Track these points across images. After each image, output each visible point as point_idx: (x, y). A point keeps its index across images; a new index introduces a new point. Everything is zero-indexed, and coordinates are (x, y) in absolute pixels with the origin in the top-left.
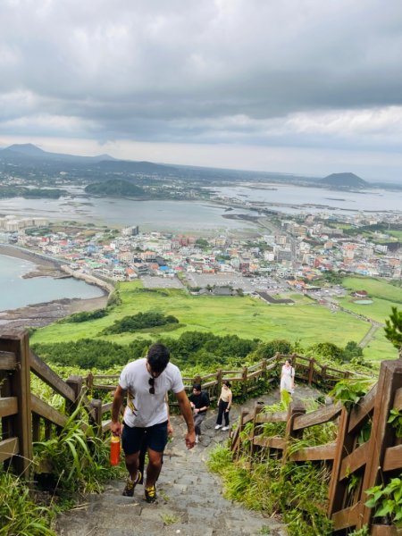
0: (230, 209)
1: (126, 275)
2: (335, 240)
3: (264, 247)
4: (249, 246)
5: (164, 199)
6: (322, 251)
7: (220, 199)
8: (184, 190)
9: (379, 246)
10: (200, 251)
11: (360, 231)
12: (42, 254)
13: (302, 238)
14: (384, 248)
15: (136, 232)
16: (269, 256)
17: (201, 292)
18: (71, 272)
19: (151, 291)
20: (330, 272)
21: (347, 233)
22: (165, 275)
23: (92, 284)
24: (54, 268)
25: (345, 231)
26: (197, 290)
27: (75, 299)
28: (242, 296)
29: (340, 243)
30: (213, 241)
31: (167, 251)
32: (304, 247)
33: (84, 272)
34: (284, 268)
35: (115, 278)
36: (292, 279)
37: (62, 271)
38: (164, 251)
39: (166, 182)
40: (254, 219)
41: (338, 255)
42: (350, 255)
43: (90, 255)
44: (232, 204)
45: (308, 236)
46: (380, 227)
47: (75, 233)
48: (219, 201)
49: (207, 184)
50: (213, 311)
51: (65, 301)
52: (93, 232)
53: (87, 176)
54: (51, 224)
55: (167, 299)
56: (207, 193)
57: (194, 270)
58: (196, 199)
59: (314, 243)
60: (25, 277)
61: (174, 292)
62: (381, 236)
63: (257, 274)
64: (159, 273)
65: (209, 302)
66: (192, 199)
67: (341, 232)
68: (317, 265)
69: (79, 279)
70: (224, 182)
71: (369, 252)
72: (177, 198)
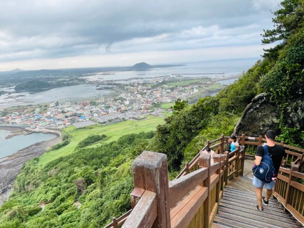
0: (98, 86)
1: (65, 124)
2: (150, 91)
3: (123, 100)
4: (116, 100)
5: (62, 87)
6: (147, 96)
7: (91, 82)
8: (70, 80)
9: (167, 90)
10: (94, 106)
11: (157, 86)
12: (10, 125)
13: (136, 92)
14: (169, 91)
15: (57, 104)
16: (127, 103)
17: (107, 123)
18: (33, 130)
19: (83, 128)
20: (154, 103)
21: (153, 87)
22: (84, 120)
23: (47, 133)
24: (21, 130)
25: (152, 87)
26: (105, 123)
27: (42, 142)
28: (126, 120)
29: (152, 92)
30: (99, 101)
31: (78, 110)
32: (139, 96)
33: (40, 129)
34: (136, 106)
35: (60, 127)
36: (141, 109)
37: (27, 131)
38: (77, 110)
39: (59, 78)
40: (111, 88)
41: (154, 96)
42: (158, 95)
43: (39, 120)
44: (98, 83)
45: (138, 91)
46: (164, 83)
47: (24, 111)
48: (91, 83)
49: (81, 76)
50: (118, 129)
51: (37, 144)
52: (33, 109)
53: (12, 81)
54: (5, 109)
55: (93, 130)
56: (83, 80)
57: (97, 115)
58: (79, 84)
59: (142, 94)
60: (7, 138)
61: (94, 126)
62: (166, 86)
63: (126, 110)
64: (81, 120)
65: (113, 126)
66: (77, 84)
67: (150, 87)
68: (147, 102)
69: (39, 132)
70: (88, 74)
71: (164, 93)
72: (68, 85)
